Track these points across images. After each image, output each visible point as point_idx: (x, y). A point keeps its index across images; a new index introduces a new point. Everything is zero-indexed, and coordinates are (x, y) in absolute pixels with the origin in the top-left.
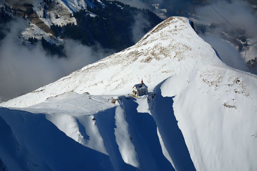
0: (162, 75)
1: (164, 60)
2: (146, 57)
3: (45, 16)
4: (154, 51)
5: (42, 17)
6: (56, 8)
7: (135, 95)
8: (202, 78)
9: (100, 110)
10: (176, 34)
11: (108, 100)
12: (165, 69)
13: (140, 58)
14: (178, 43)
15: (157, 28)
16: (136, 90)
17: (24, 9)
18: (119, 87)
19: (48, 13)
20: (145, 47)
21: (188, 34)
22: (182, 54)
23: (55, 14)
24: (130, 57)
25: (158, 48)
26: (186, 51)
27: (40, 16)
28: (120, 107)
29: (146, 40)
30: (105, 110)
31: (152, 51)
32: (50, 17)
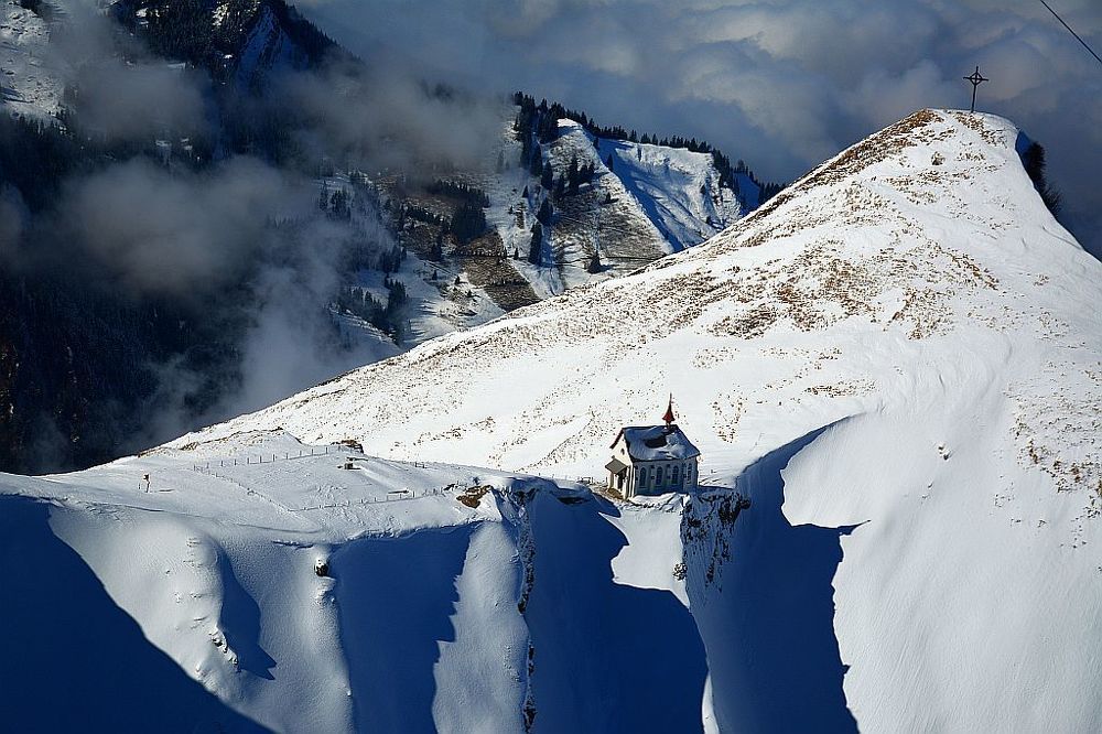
0: (803, 406)
1: (839, 328)
2: (748, 306)
3: (538, 254)
4: (792, 280)
5: (521, 259)
6: (594, 221)
7: (620, 486)
8: (1024, 442)
9: (377, 525)
10: (931, 199)
11: (447, 489)
12: (829, 375)
13: (714, 313)
14: (933, 244)
15: (840, 162)
16: (626, 460)
17: (442, 211)
18: (566, 450)
19: (554, 242)
20: (750, 259)
21: (996, 201)
22: (938, 306)
23: (589, 248)
24: (661, 304)
25: (818, 266)
26: (965, 291)
27: (512, 252)
28: (500, 527)
29: (766, 221)
30: (405, 533)
31: (784, 278)
32: (560, 264)
